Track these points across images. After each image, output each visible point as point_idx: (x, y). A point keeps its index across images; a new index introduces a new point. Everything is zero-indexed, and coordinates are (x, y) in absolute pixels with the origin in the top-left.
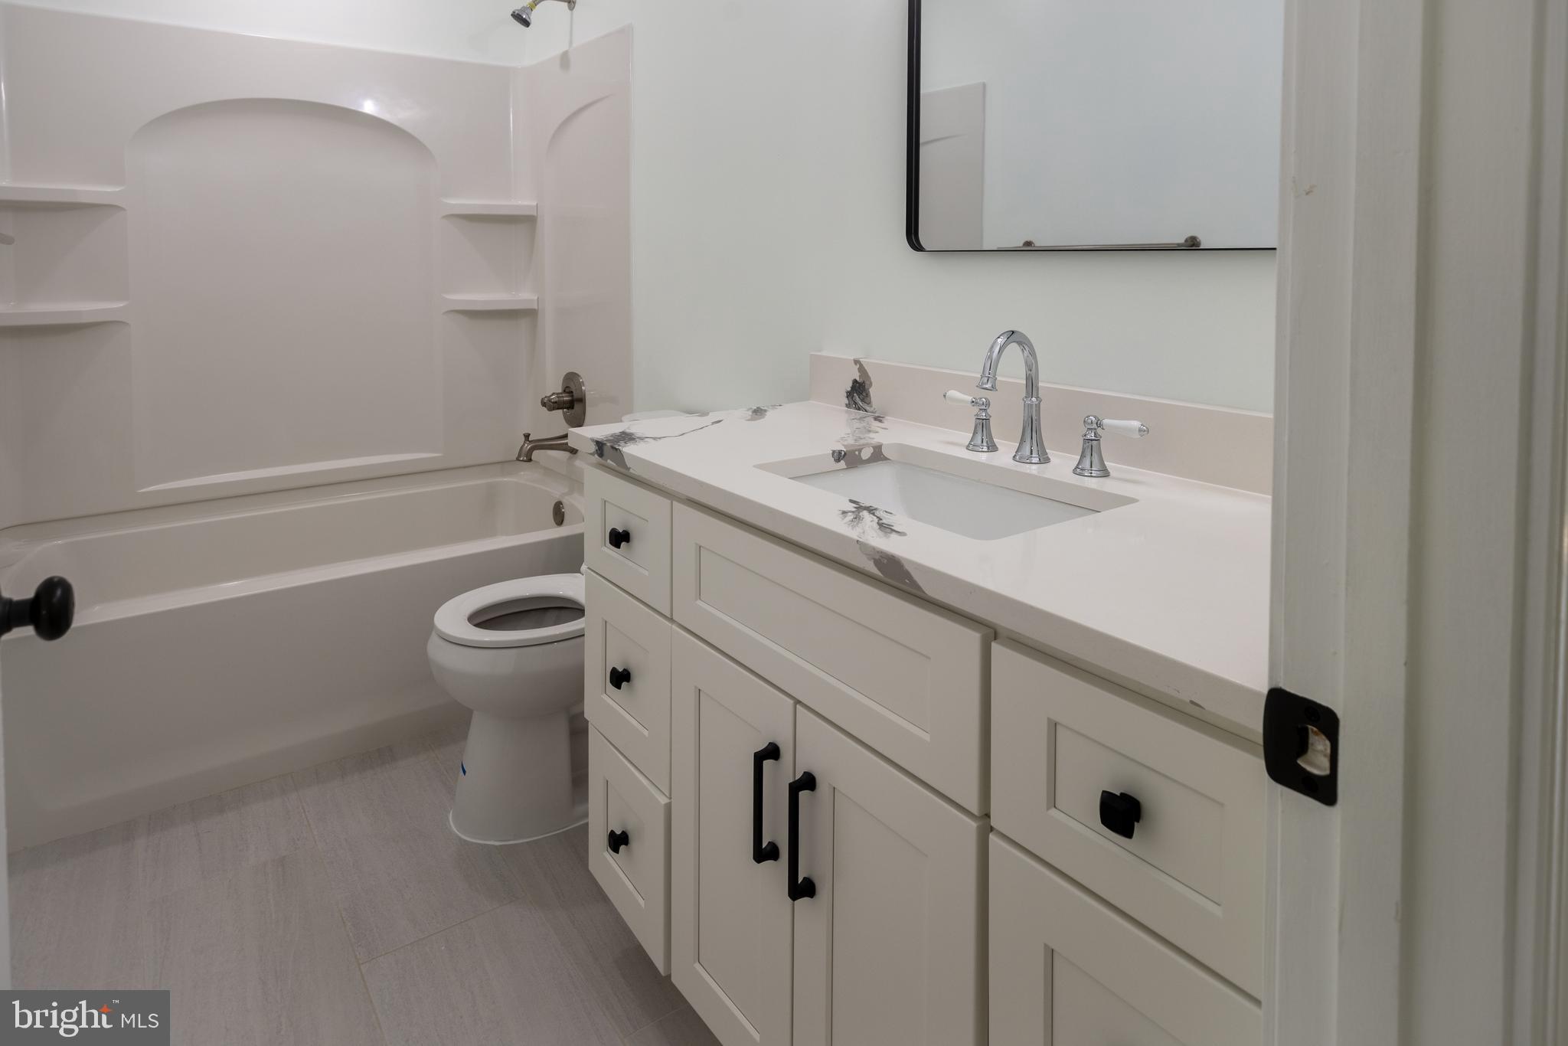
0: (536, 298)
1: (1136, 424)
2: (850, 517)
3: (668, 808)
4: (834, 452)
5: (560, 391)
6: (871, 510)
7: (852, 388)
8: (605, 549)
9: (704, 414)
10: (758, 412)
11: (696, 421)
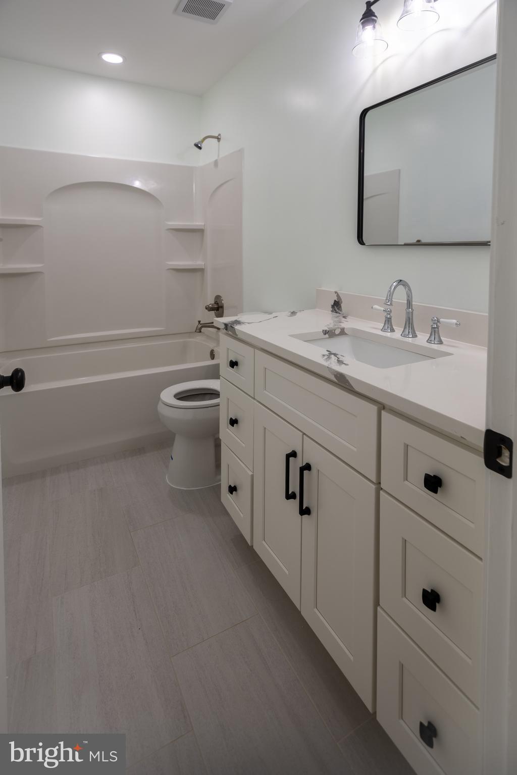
0: (203, 264)
1: (455, 321)
2: (326, 357)
3: (252, 476)
4: (323, 330)
5: (213, 303)
6: (335, 355)
7: (334, 304)
8: (228, 369)
9: (271, 313)
10: (293, 313)
11: (267, 316)
